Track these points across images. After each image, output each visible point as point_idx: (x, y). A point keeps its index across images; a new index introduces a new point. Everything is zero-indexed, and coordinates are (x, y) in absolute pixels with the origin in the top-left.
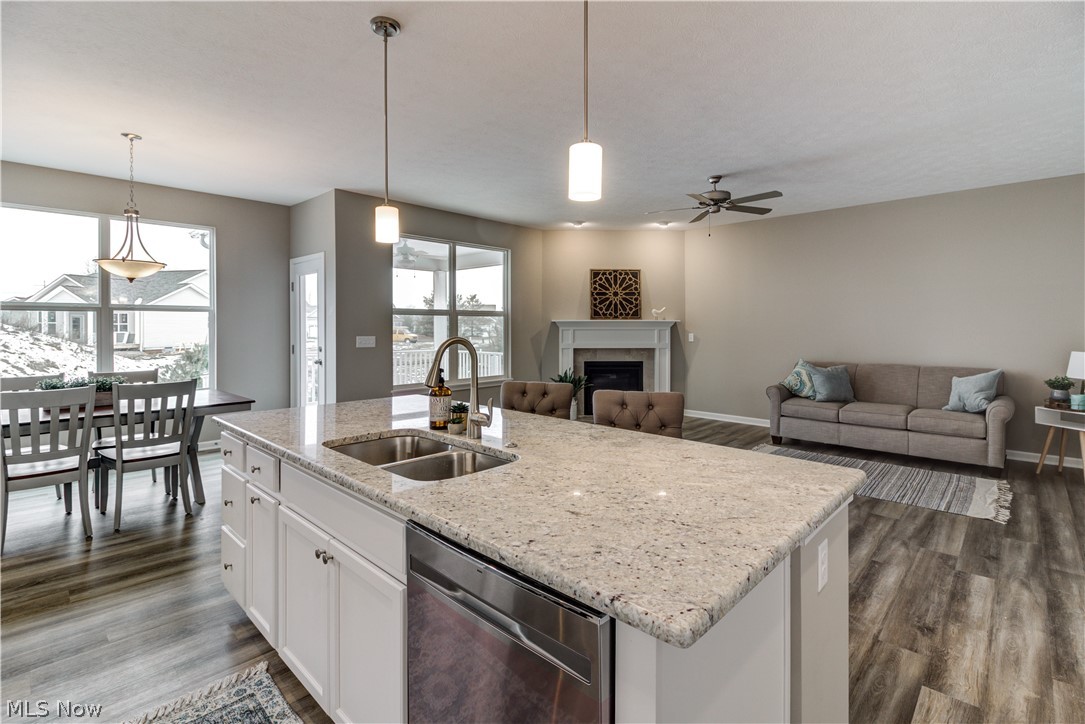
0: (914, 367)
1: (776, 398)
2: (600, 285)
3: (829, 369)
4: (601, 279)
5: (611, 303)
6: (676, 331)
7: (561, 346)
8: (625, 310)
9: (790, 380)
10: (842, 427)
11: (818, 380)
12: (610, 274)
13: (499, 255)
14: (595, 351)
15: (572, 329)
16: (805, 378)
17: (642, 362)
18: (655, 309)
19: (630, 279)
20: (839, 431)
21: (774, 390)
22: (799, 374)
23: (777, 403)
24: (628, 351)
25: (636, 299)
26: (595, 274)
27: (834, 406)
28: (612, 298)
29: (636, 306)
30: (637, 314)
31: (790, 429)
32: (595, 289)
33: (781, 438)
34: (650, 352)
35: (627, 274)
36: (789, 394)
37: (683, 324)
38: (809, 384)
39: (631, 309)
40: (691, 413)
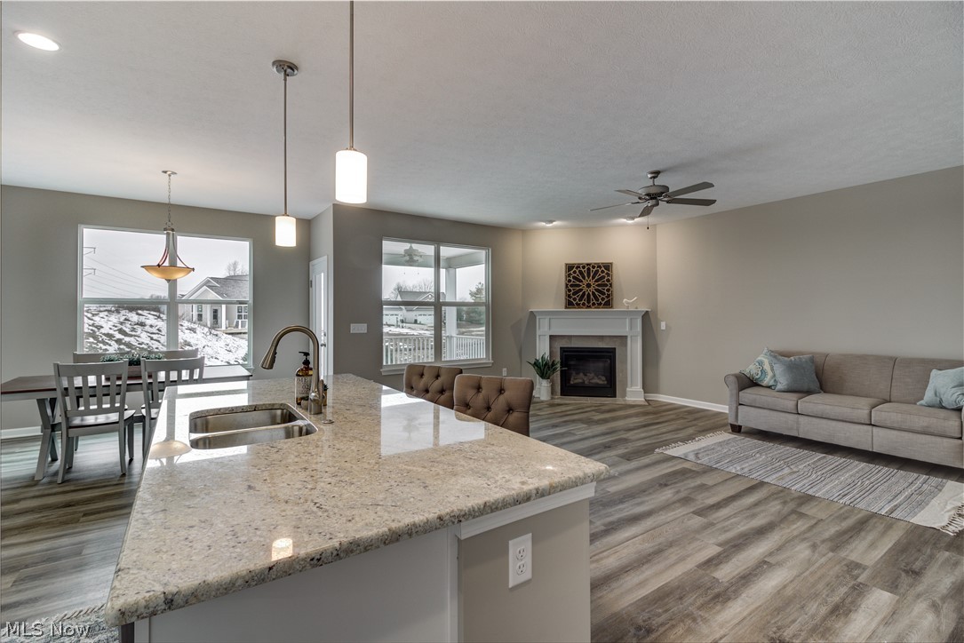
0: (891, 358)
1: (734, 386)
2: (574, 278)
3: (792, 358)
4: (575, 272)
5: (584, 294)
6: (648, 320)
7: (538, 333)
8: (597, 300)
9: (751, 369)
10: (802, 419)
11: (779, 369)
12: (584, 267)
13: (482, 254)
14: (570, 337)
15: (548, 318)
16: (767, 367)
17: (615, 349)
18: (628, 299)
19: (603, 272)
20: (798, 423)
21: (733, 379)
22: (761, 363)
23: (735, 392)
24: (601, 338)
25: (608, 290)
26: (570, 267)
27: (794, 396)
28: (585, 289)
29: (608, 296)
30: (608, 304)
31: (750, 418)
32: (570, 281)
33: (740, 427)
34: (623, 339)
35: (599, 267)
36: (748, 382)
37: (655, 312)
38: (770, 374)
39: (603, 299)
40: (664, 398)
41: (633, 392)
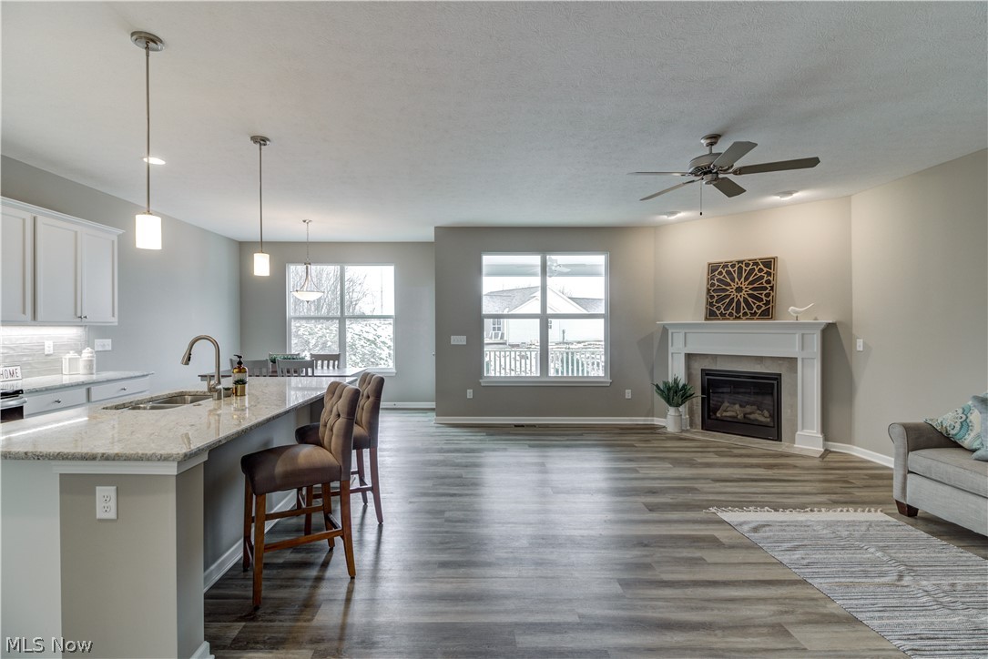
2: (719, 280)
4: (720, 274)
5: (732, 301)
6: (833, 339)
7: (671, 350)
8: (751, 308)
12: (733, 266)
14: (715, 357)
15: (683, 331)
17: (780, 375)
24: (760, 359)
25: (768, 295)
26: (714, 267)
28: (734, 294)
29: (768, 303)
30: (767, 314)
32: (713, 285)
34: (792, 361)
35: (756, 264)
36: (934, 438)
37: (849, 326)
39: (759, 307)
40: (859, 452)
41: (806, 438)
